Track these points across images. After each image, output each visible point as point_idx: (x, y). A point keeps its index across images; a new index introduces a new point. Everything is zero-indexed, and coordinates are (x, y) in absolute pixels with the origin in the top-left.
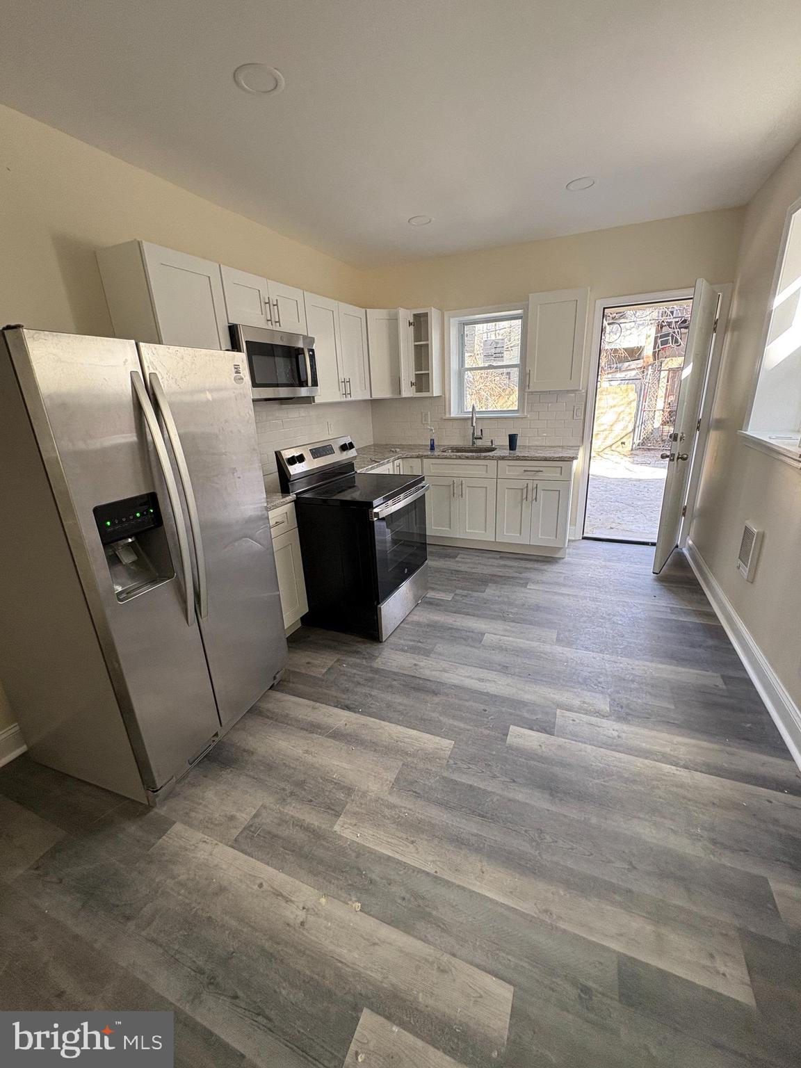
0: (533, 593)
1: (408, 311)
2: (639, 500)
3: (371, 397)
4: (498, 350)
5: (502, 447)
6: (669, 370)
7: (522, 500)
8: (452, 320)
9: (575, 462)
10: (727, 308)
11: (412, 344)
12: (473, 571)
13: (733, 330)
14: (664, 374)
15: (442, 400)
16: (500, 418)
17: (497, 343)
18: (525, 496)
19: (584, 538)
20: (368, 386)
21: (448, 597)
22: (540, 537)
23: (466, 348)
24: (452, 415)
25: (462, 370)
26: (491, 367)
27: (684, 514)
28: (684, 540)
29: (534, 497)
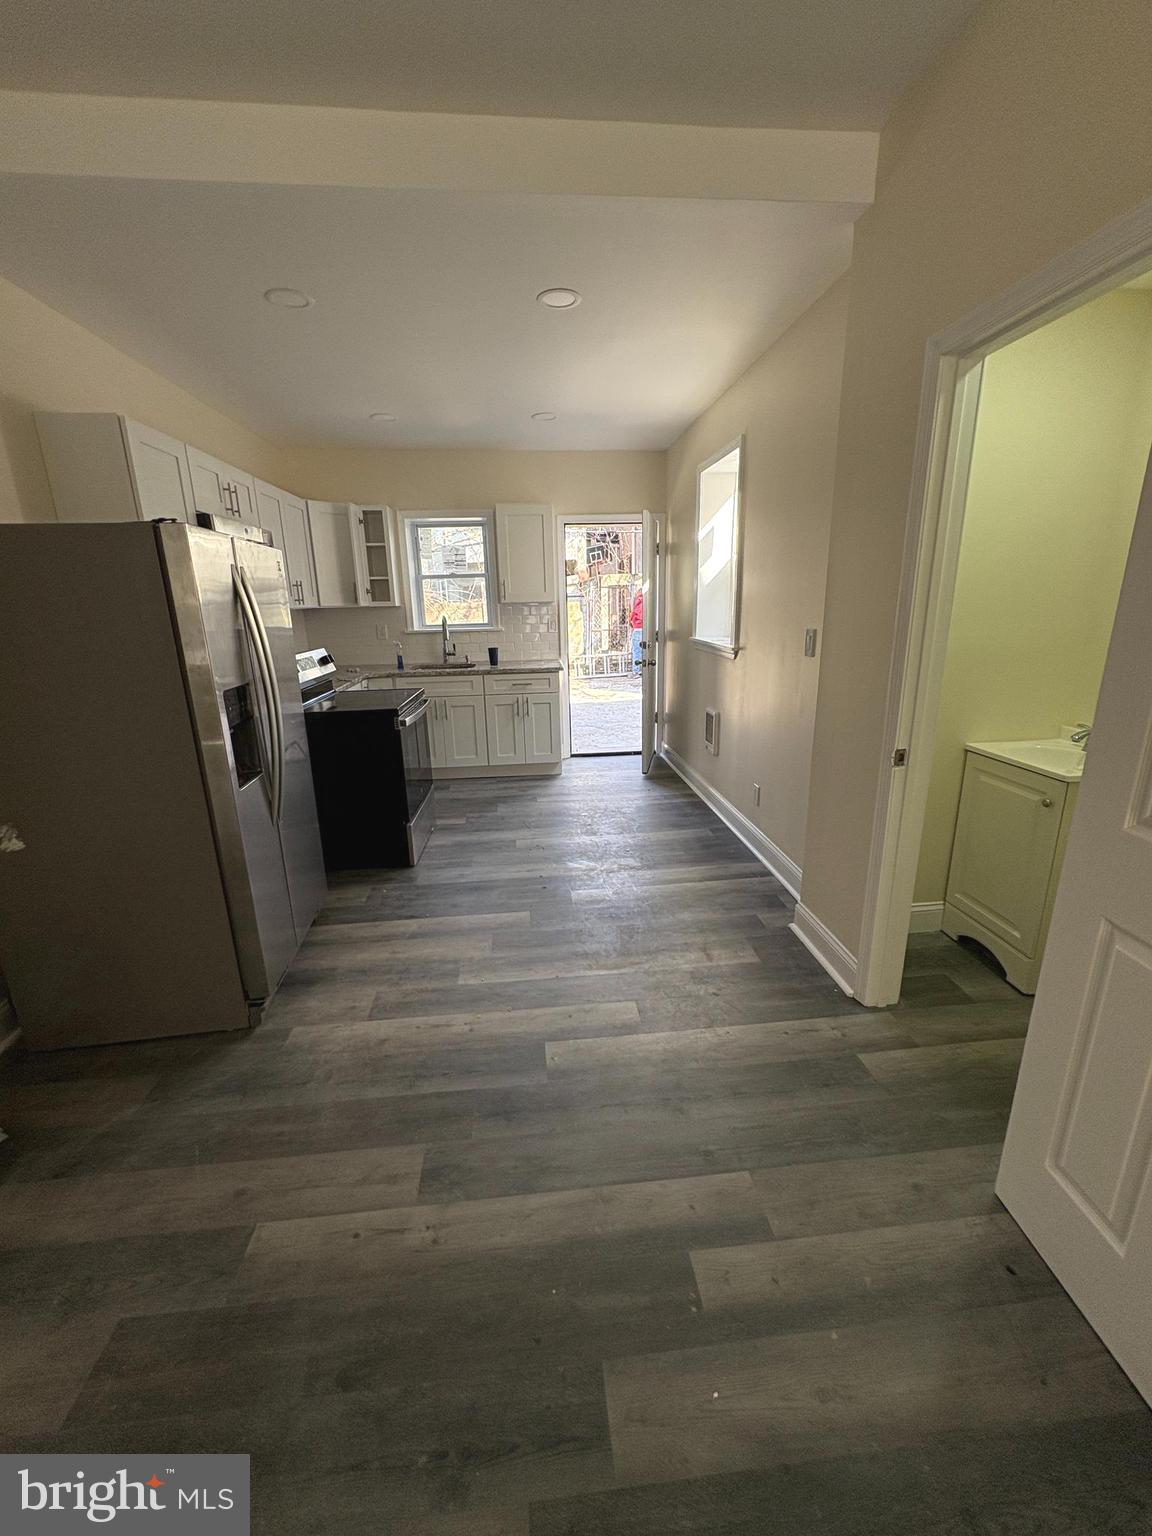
0: (543, 804)
1: (357, 507)
2: (608, 722)
3: (319, 605)
4: (459, 558)
5: (482, 663)
6: (609, 587)
7: (513, 716)
8: (406, 520)
9: (560, 672)
10: (664, 533)
11: (364, 545)
12: (473, 797)
13: (671, 554)
14: (604, 591)
15: (402, 614)
16: (469, 632)
17: (457, 550)
18: (516, 712)
19: (573, 756)
20: (315, 593)
21: (462, 821)
22: (535, 753)
23: (421, 553)
24: (416, 629)
25: (419, 578)
26: (453, 576)
27: (656, 721)
28: (659, 746)
29: (526, 712)
